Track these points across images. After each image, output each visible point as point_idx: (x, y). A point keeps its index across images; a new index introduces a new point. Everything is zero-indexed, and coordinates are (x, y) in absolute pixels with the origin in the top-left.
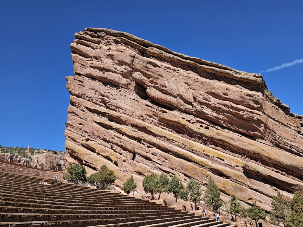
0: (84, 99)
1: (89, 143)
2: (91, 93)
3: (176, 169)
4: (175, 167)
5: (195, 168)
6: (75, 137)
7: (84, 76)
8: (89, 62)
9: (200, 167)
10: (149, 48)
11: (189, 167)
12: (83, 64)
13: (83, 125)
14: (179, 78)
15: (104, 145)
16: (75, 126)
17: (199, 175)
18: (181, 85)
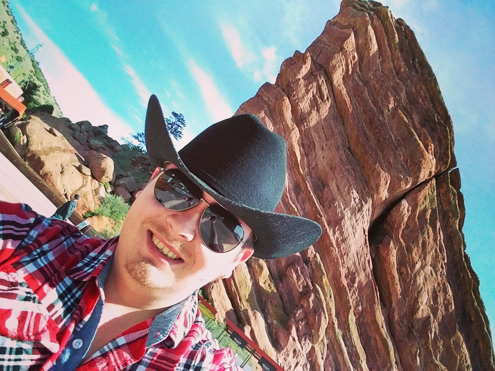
2: (319, 137)
10: (453, 188)
14: (437, 276)
18: (430, 288)
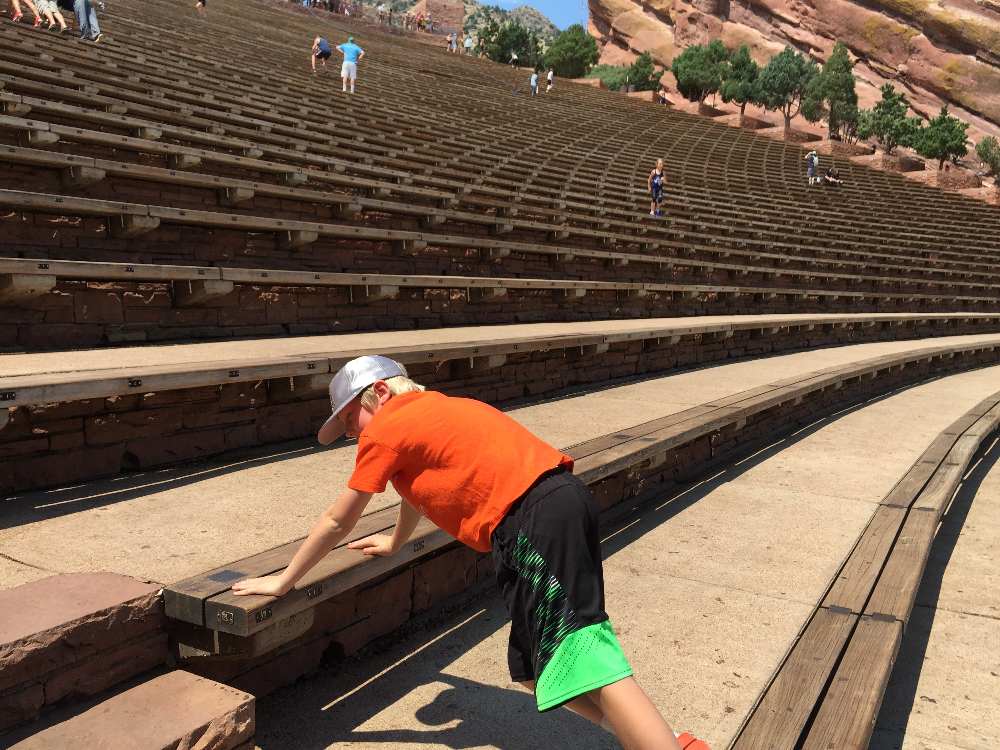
3: (833, 36)
4: (832, 28)
5: (887, 27)
9: (901, 23)
11: (869, 25)
17: (894, 47)
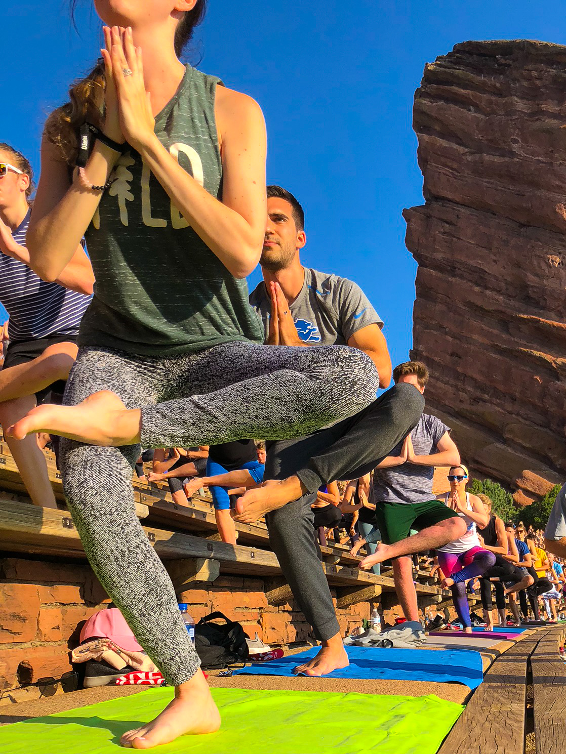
0: (461, 277)
1: (479, 408)
6: (440, 391)
7: (457, 203)
8: (469, 158)
12: (455, 166)
13: (460, 358)
15: (525, 416)
16: (436, 359)
